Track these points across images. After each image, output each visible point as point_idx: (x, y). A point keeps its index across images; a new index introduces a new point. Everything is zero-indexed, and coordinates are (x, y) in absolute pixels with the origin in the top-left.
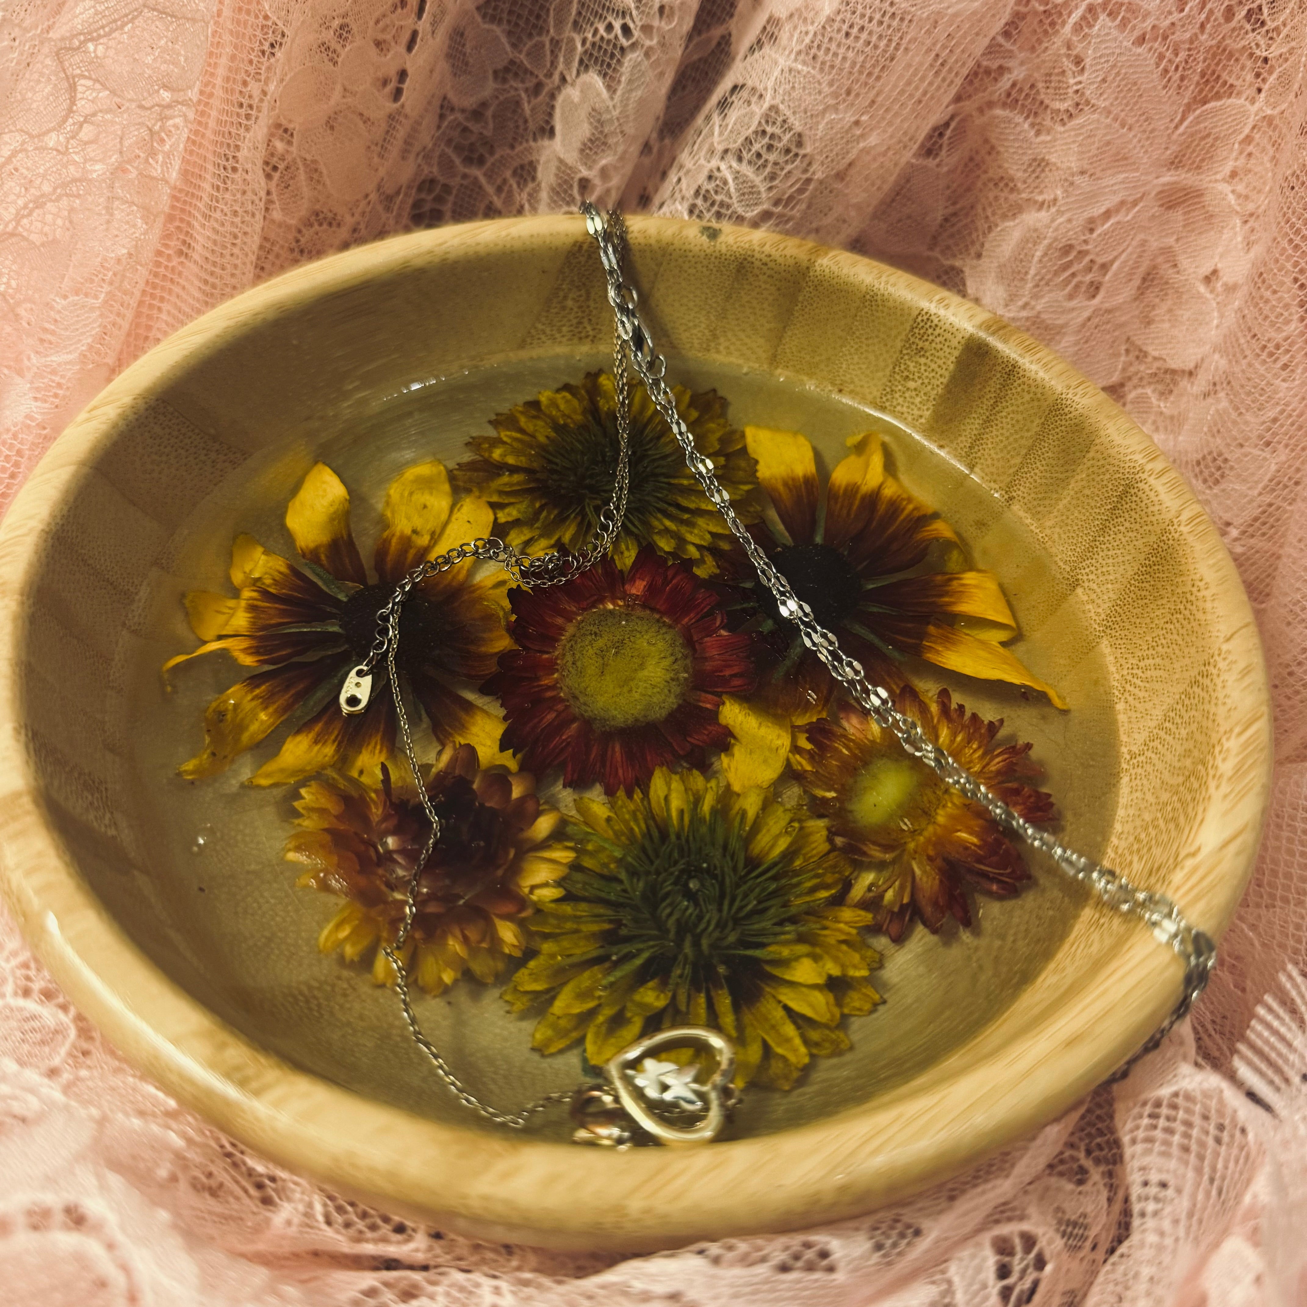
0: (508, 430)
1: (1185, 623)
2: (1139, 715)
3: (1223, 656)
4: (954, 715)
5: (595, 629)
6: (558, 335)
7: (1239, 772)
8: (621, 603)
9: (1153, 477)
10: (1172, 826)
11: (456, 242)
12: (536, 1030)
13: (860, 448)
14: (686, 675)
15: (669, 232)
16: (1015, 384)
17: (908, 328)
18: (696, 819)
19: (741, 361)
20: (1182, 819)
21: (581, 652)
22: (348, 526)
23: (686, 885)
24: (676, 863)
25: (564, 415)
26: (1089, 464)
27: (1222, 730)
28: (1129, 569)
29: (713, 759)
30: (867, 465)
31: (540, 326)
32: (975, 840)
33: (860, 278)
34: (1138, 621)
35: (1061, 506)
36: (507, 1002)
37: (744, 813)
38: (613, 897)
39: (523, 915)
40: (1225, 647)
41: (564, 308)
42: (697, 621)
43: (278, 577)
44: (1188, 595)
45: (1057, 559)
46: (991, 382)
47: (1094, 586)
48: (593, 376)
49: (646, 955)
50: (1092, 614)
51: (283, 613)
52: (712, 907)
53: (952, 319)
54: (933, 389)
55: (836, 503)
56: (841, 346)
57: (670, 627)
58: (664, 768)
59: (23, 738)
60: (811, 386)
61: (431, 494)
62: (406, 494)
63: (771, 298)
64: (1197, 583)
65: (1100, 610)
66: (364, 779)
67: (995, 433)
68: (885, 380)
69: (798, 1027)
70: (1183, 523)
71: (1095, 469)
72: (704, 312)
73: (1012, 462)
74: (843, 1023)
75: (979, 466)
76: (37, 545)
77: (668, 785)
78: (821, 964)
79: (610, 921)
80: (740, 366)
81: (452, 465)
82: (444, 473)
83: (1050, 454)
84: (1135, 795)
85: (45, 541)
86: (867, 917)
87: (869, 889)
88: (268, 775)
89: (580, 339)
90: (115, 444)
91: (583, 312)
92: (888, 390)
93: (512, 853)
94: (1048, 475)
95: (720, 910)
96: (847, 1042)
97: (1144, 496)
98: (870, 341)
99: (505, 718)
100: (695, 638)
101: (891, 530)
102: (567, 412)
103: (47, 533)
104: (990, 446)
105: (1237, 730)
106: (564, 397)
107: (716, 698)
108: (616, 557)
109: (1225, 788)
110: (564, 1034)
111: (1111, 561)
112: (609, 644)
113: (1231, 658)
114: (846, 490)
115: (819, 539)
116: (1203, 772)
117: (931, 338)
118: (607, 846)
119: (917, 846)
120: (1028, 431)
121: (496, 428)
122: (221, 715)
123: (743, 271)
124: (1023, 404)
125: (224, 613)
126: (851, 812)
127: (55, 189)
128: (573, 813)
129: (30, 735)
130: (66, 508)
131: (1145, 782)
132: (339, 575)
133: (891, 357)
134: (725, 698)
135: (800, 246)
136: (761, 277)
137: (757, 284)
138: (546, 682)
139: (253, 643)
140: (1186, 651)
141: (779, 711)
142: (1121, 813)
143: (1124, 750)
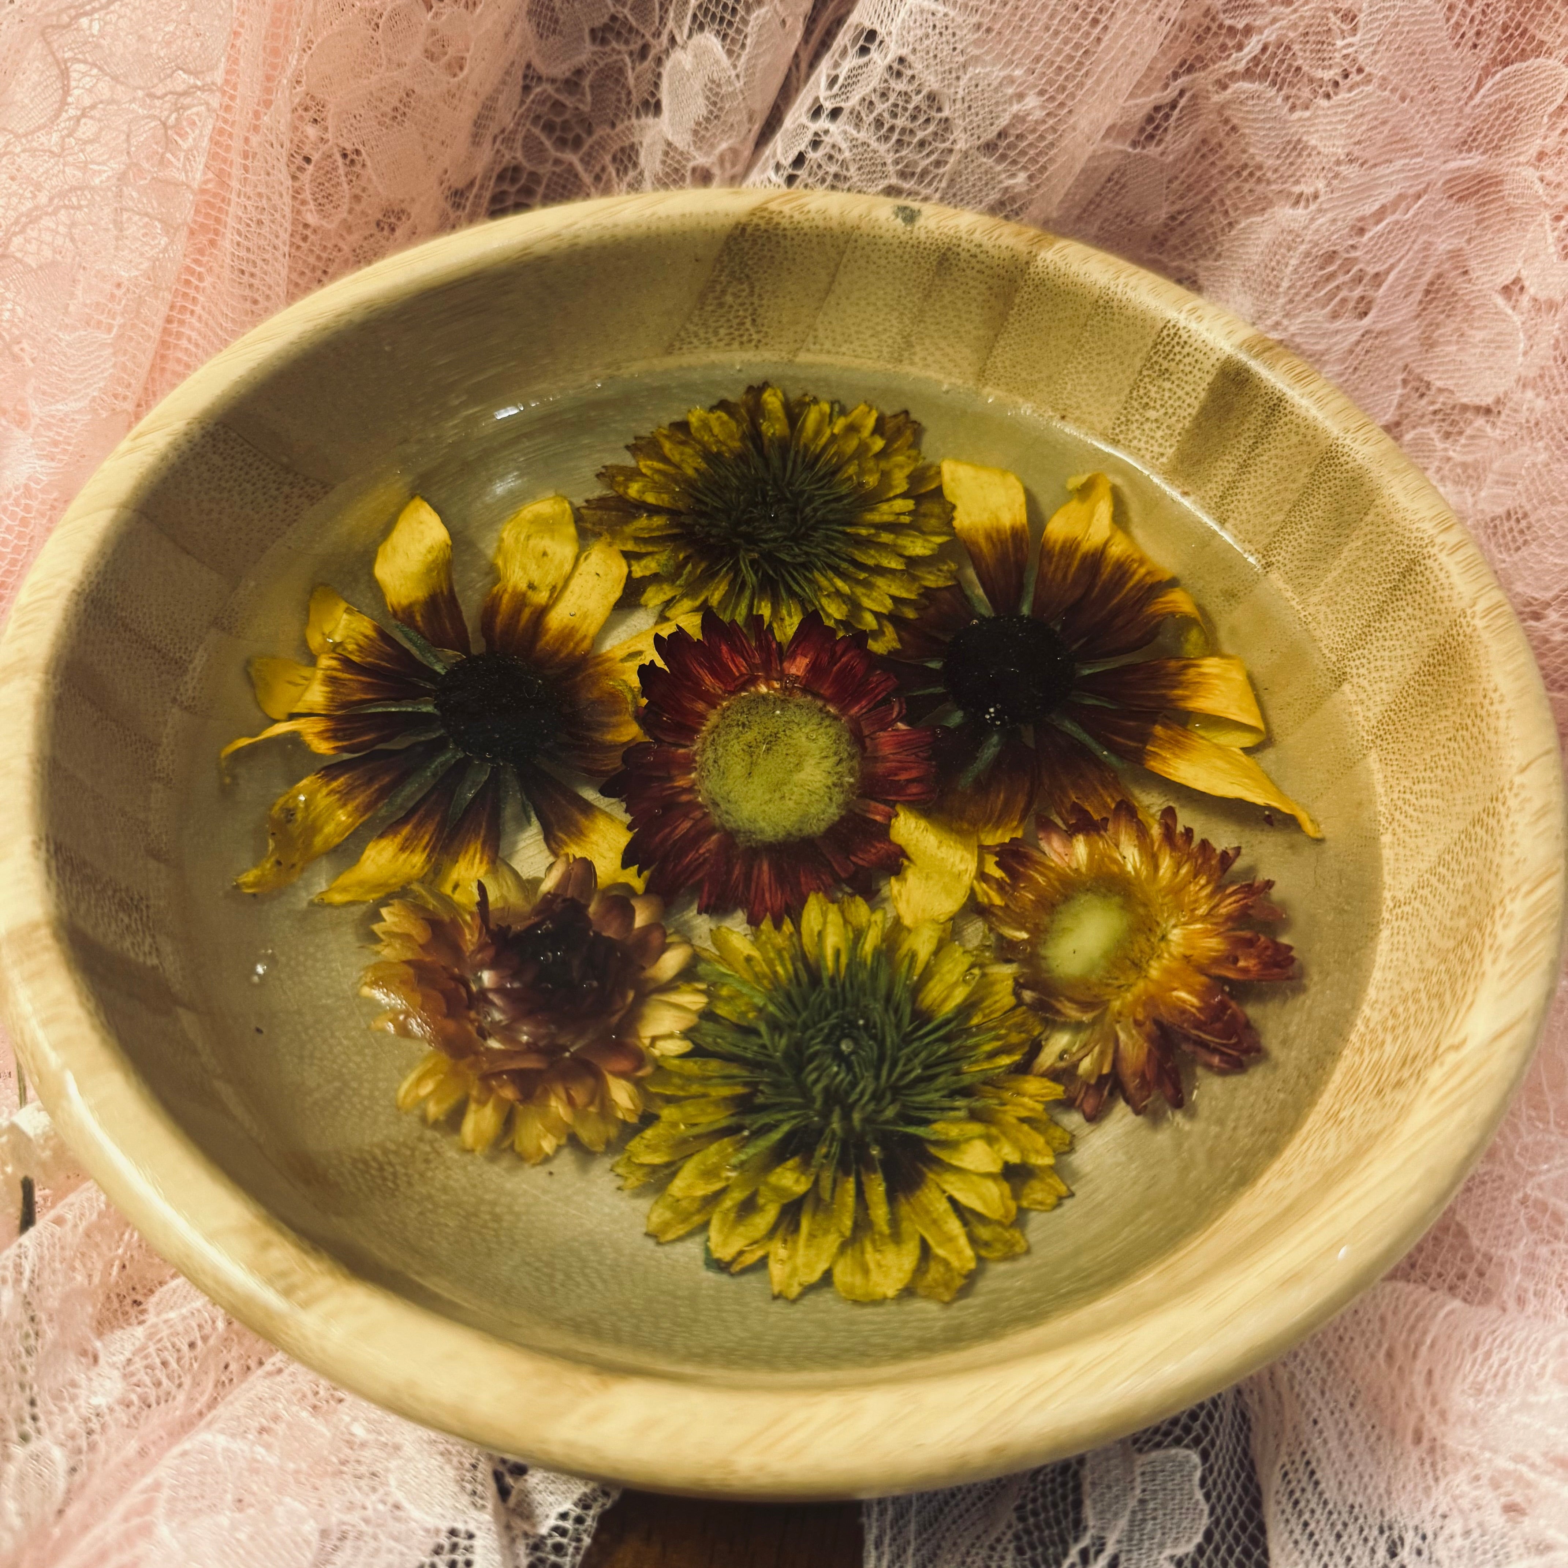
0: (650, 458)
1: (1472, 743)
2: (1408, 853)
3: (1515, 790)
4: (1180, 842)
5: (743, 718)
6: (714, 339)
7: (1522, 944)
8: (777, 685)
9: (1445, 552)
10: (1435, 1004)
11: (588, 223)
12: (652, 1210)
13: (1085, 491)
14: (852, 780)
15: (855, 213)
16: (1281, 422)
17: (1151, 344)
18: (854, 963)
19: (941, 377)
20: (1448, 998)
21: (724, 747)
22: (449, 578)
23: (838, 1044)
24: (828, 1014)
25: (718, 441)
26: (1367, 529)
27: (1506, 887)
28: (1409, 666)
29: (882, 884)
30: (1092, 515)
31: (692, 328)
32: (1195, 1001)
33: (1093, 278)
34: (1415, 733)
35: (1330, 578)
36: (618, 1175)
37: (913, 956)
38: (749, 1055)
39: (640, 1074)
40: (1518, 780)
41: (721, 305)
42: (870, 710)
43: (362, 641)
44: (1478, 708)
45: (1321, 645)
46: (1251, 418)
47: (1365, 683)
48: (756, 391)
49: (785, 1128)
50: (1360, 718)
51: (367, 687)
52: (869, 1074)
53: (1205, 335)
54: (1178, 421)
55: (1050, 563)
56: (1066, 362)
57: (836, 718)
58: (821, 895)
59: (43, 854)
60: (1026, 408)
61: (553, 538)
62: (522, 537)
63: (980, 298)
64: (1490, 694)
65: (1370, 714)
66: (459, 897)
67: (1253, 481)
68: (1119, 407)
69: (965, 1223)
70: (1479, 615)
71: (1374, 536)
72: (896, 314)
73: (1273, 519)
74: (1020, 1220)
75: (1231, 521)
76: (66, 610)
77: (824, 915)
78: (996, 1147)
79: (746, 1084)
80: (939, 383)
81: (579, 502)
82: (569, 511)
83: (1320, 513)
84: (1395, 955)
85: (77, 604)
86: (1057, 1090)
87: (1061, 1057)
88: (345, 889)
89: (742, 343)
90: (164, 481)
91: (746, 310)
92: (1123, 419)
93: (631, 995)
94: (1316, 539)
95: (877, 1077)
96: (1023, 1243)
97: (1432, 579)
98: (1102, 358)
99: (630, 828)
100: (866, 732)
101: (1115, 601)
102: (721, 438)
103: (79, 594)
104: (1246, 497)
105: (1525, 888)
106: (719, 418)
107: (887, 809)
108: (775, 625)
109: (1503, 963)
110: (686, 1217)
111: (1387, 653)
112: (760, 738)
113: (1524, 794)
114: (1063, 547)
115: (1025, 610)
116: (1478, 937)
117: (1178, 357)
118: (745, 990)
119: (1123, 1005)
120: (1294, 481)
121: (634, 455)
122: (290, 813)
123: (946, 264)
124: (1290, 447)
125: (297, 685)
126: (1045, 958)
127: (51, 199)
128: (708, 944)
129: (52, 848)
130: (102, 562)
131: (1409, 939)
132: (437, 640)
133: (1128, 378)
134: (898, 808)
135: (1019, 234)
136: (968, 272)
137: (963, 280)
138: (681, 782)
139: (330, 724)
140: (1471, 778)
141: (965, 826)
142: (1377, 975)
143: (1387, 894)
